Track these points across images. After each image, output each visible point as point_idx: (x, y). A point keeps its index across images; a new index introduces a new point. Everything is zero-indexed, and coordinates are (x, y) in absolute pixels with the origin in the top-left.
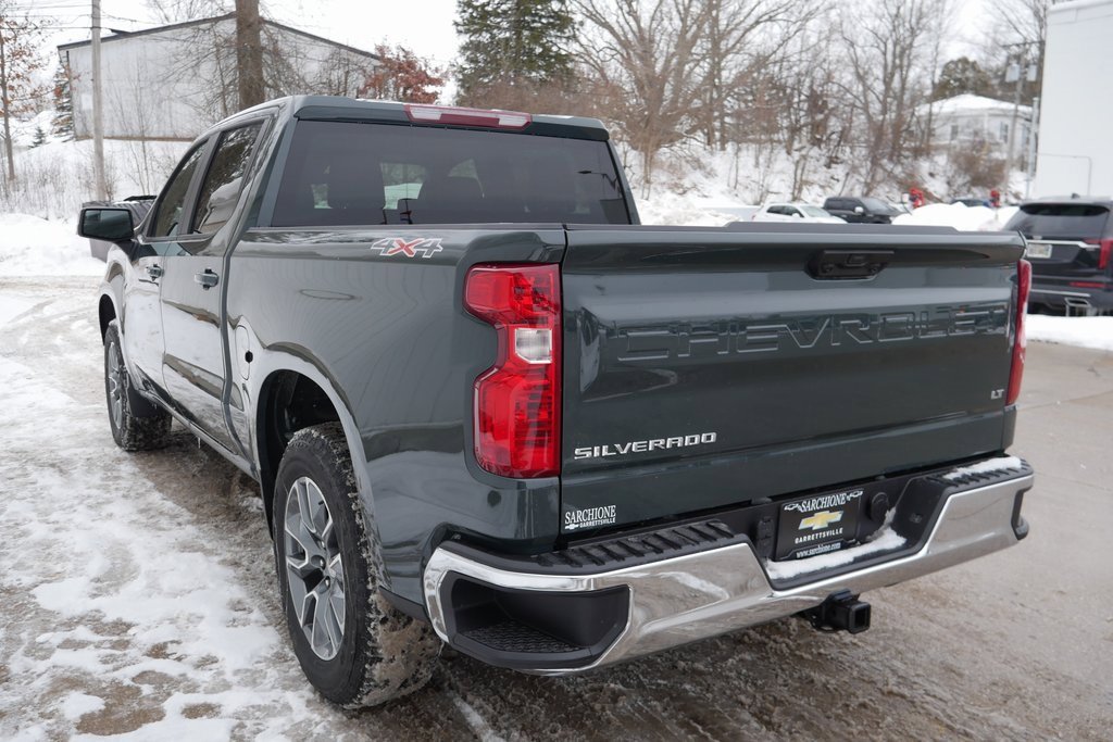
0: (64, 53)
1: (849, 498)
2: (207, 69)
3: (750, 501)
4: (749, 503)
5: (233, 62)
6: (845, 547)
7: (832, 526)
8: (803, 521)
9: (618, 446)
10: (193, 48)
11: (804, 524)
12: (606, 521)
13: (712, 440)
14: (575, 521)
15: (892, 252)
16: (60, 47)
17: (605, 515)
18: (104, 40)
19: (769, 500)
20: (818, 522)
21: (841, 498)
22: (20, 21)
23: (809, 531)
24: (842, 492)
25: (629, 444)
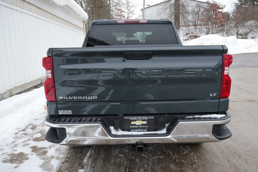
0: (142, 10)
1: (148, 118)
2: (168, 11)
3: (118, 115)
4: (117, 115)
5: (173, 9)
6: (148, 131)
7: (143, 125)
8: (132, 122)
9: (70, 97)
10: (164, 7)
11: (132, 123)
12: (70, 114)
13: (96, 98)
14: (61, 112)
15: (152, 52)
16: (141, 10)
17: (69, 112)
18: (146, 8)
19: (122, 115)
20: (138, 123)
21: (145, 118)
22: (132, 5)
23: (135, 125)
24: (146, 116)
25: (72, 97)
